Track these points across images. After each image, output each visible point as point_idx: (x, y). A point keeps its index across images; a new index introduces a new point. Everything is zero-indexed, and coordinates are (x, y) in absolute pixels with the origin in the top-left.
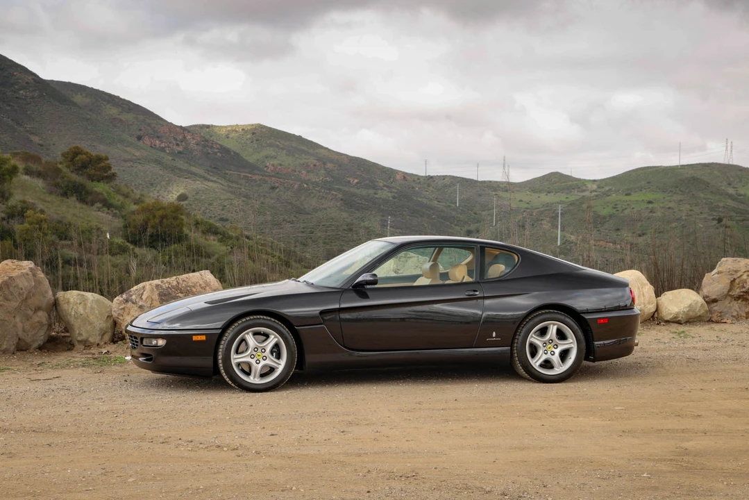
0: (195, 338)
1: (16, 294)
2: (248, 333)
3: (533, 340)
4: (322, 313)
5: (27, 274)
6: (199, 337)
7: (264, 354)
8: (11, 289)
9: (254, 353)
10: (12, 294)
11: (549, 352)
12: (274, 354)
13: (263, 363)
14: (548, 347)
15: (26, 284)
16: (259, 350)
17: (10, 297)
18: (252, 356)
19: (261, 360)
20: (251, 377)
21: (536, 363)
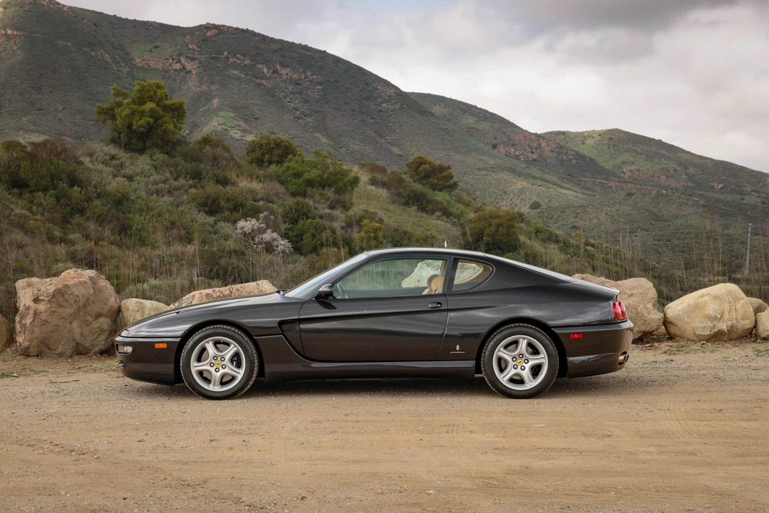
0: (157, 346)
1: (72, 302)
2: (208, 342)
3: (500, 354)
4: (281, 323)
5: (86, 283)
6: (161, 344)
7: (223, 363)
8: (66, 296)
9: (214, 361)
10: (67, 301)
11: (519, 367)
12: (235, 363)
13: (222, 371)
14: (519, 361)
15: (83, 292)
16: (219, 359)
17: (64, 304)
18: (211, 365)
19: (220, 368)
20: (211, 386)
21: (503, 378)
